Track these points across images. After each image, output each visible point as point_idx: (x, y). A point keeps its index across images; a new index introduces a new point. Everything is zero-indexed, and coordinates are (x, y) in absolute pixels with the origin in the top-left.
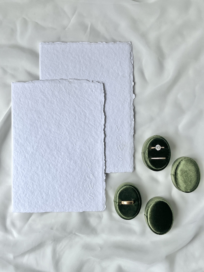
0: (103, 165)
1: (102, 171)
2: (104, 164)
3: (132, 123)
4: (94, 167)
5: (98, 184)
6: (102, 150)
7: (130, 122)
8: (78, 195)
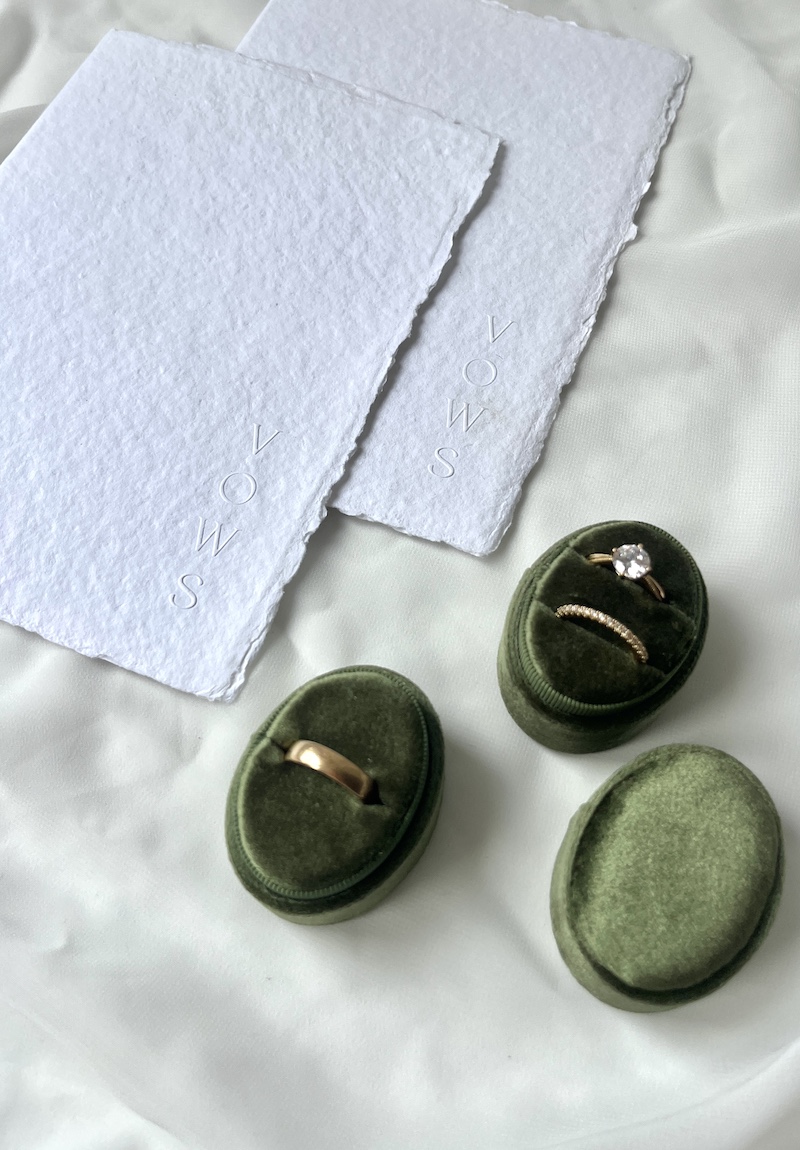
0: (337, 458)
1: (314, 486)
2: (345, 458)
3: (577, 331)
4: (283, 455)
5: (260, 540)
6: (366, 389)
7: (568, 322)
8: (121, 558)
